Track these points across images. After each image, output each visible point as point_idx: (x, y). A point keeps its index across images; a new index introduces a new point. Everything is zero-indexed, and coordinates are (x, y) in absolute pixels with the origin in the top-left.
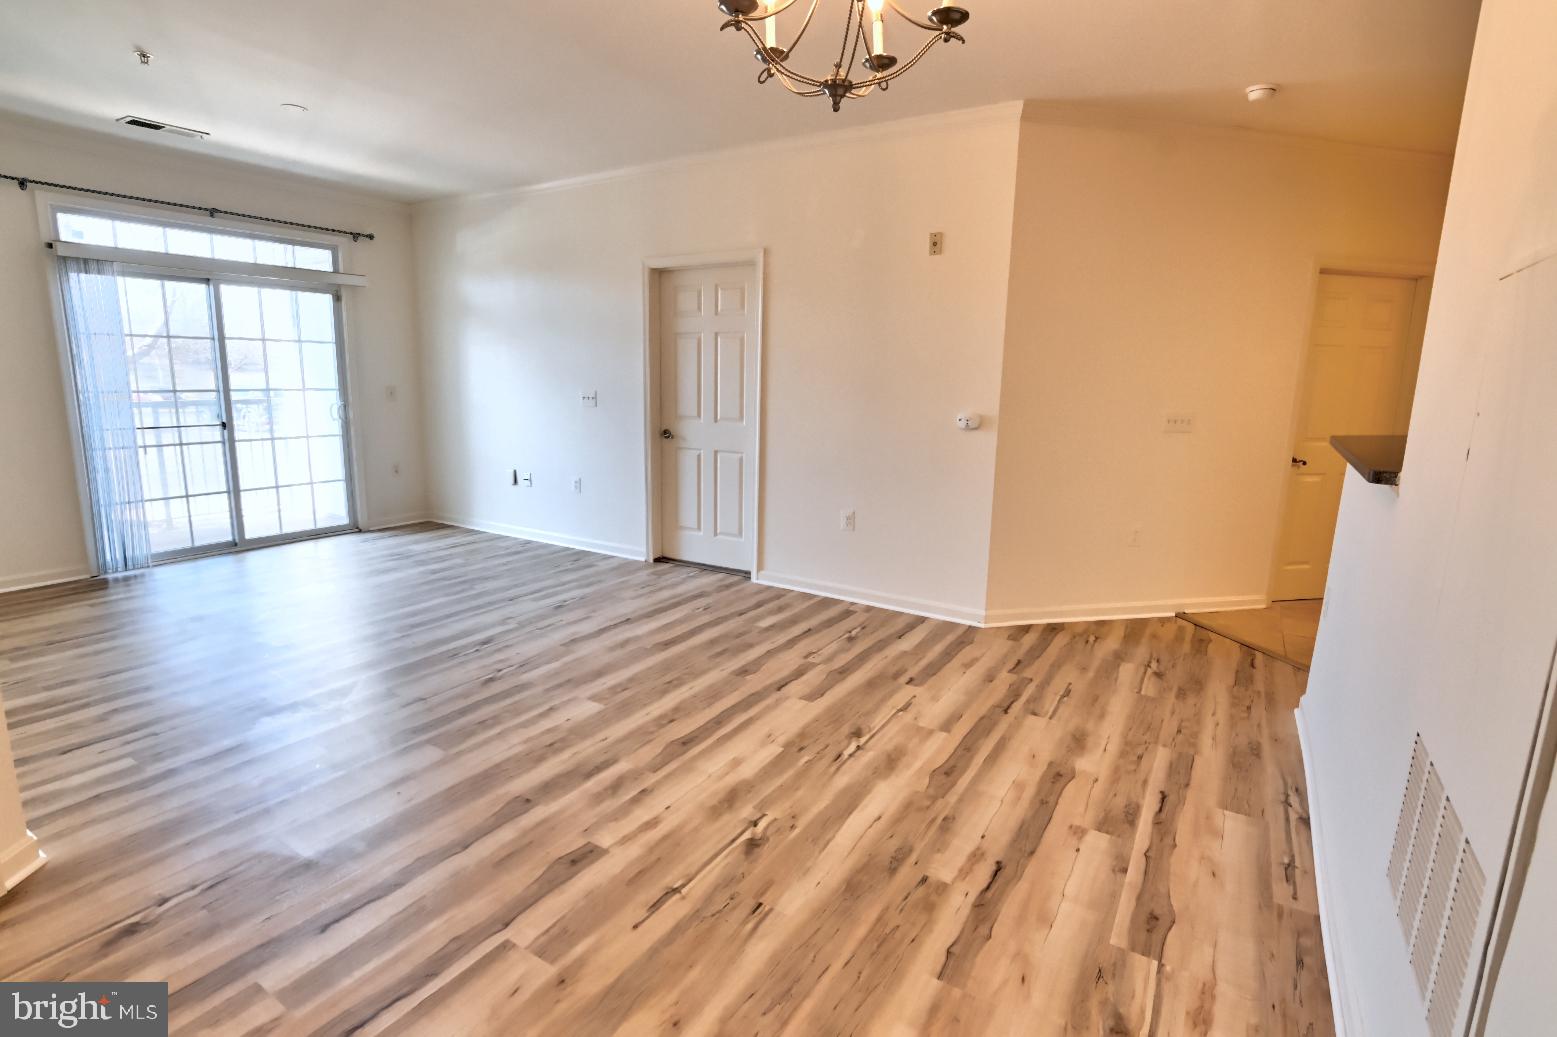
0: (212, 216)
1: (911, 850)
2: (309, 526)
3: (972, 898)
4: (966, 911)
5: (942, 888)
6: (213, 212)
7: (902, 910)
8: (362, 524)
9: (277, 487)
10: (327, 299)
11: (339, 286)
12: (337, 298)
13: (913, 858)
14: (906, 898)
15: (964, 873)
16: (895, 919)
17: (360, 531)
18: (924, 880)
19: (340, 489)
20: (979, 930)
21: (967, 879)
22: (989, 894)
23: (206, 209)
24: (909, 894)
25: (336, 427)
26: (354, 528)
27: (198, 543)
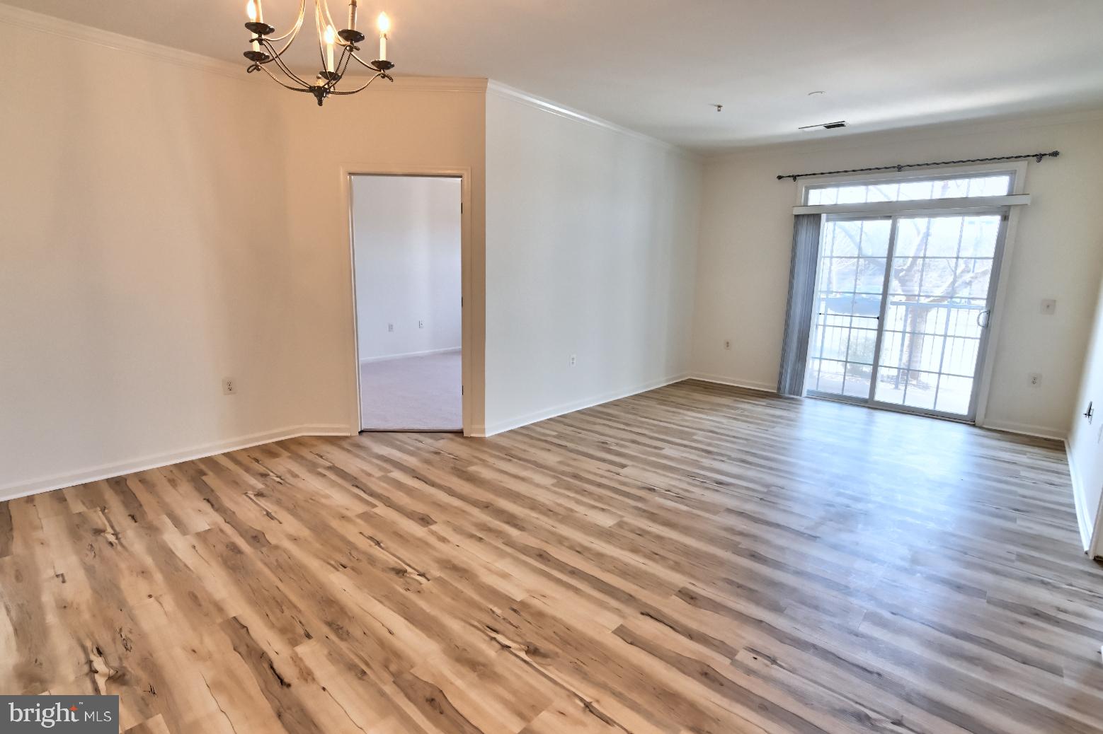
0: (899, 170)
1: (342, 639)
2: (930, 407)
3: (272, 655)
4: (265, 647)
5: (294, 642)
6: (900, 168)
7: (293, 618)
8: (979, 420)
9: (940, 374)
10: (996, 220)
11: (1009, 207)
12: (1005, 218)
13: (333, 637)
14: (300, 622)
15: (296, 660)
16: (287, 613)
17: (974, 426)
18: (308, 636)
19: (968, 385)
20: (245, 647)
21: (290, 660)
22: (266, 666)
23: (894, 167)
24: (303, 625)
25: (977, 332)
26: (970, 421)
27: (846, 393)
